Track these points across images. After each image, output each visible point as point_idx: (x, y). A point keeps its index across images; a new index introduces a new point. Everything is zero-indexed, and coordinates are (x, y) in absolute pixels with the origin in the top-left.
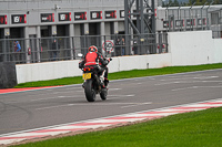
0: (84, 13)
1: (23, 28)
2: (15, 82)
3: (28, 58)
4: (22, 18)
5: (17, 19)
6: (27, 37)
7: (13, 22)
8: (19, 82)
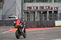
1: (57, 11)
3: (59, 19)
4: (57, 8)
5: (56, 9)
6: (58, 13)
7: (55, 9)
8: (56, 26)
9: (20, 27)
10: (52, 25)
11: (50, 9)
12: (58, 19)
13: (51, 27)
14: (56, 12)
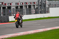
0: (27, 3)
1: (11, 7)
2: (9, 21)
4: (11, 4)
6: (12, 9)
7: (8, 5)
8: (10, 21)
9: (19, 18)
10: (6, 21)
11: (4, 5)
12: (11, 15)
13: (5, 22)
14: (9, 8)
